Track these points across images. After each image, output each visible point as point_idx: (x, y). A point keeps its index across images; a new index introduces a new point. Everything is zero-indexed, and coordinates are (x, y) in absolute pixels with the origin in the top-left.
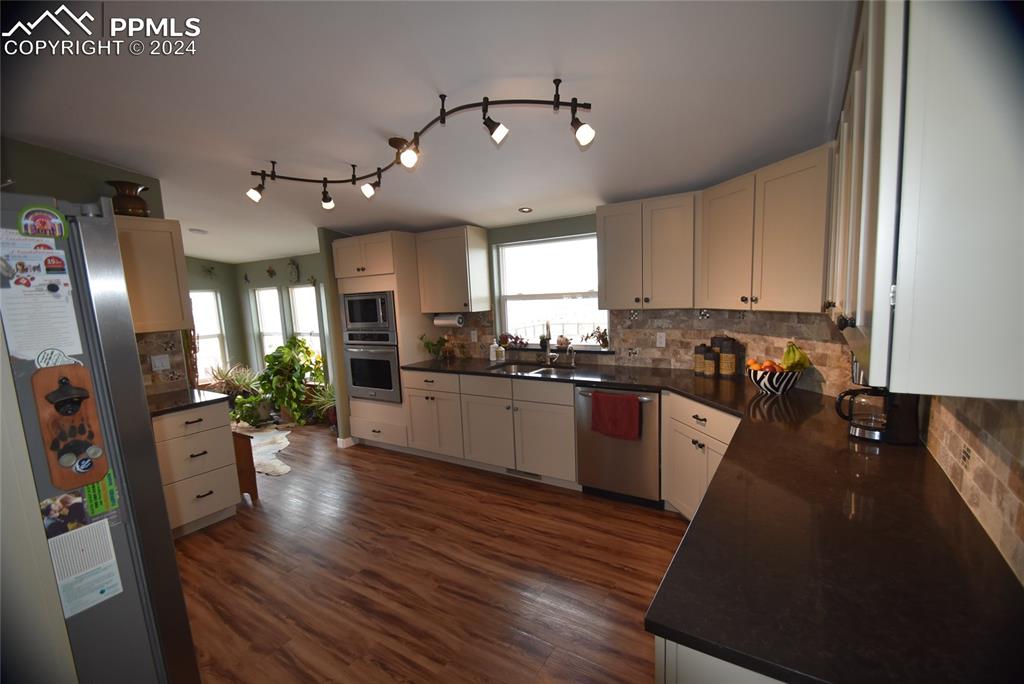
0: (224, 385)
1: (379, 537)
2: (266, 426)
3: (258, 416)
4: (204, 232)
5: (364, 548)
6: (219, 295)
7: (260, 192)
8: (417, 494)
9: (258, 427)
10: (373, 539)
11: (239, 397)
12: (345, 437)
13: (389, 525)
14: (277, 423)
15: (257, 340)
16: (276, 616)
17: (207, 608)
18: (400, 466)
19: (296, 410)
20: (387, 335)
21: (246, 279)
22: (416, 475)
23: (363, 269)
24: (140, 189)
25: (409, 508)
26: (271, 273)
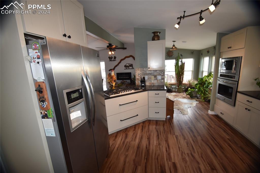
0: (189, 84)
1: (190, 155)
2: (194, 98)
3: (192, 95)
4: (185, 42)
5: (182, 155)
6: (194, 60)
7: (179, 25)
8: (221, 148)
9: (192, 98)
10: (188, 154)
11: (189, 88)
12: (211, 111)
13: (198, 153)
14: (198, 98)
15: (201, 73)
16: (145, 156)
17: (139, 141)
18: (225, 131)
19: (202, 96)
20: (235, 76)
21: (202, 54)
22: (228, 139)
23: (230, 48)
24: (158, 34)
25: (212, 152)
26: (208, 52)
